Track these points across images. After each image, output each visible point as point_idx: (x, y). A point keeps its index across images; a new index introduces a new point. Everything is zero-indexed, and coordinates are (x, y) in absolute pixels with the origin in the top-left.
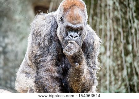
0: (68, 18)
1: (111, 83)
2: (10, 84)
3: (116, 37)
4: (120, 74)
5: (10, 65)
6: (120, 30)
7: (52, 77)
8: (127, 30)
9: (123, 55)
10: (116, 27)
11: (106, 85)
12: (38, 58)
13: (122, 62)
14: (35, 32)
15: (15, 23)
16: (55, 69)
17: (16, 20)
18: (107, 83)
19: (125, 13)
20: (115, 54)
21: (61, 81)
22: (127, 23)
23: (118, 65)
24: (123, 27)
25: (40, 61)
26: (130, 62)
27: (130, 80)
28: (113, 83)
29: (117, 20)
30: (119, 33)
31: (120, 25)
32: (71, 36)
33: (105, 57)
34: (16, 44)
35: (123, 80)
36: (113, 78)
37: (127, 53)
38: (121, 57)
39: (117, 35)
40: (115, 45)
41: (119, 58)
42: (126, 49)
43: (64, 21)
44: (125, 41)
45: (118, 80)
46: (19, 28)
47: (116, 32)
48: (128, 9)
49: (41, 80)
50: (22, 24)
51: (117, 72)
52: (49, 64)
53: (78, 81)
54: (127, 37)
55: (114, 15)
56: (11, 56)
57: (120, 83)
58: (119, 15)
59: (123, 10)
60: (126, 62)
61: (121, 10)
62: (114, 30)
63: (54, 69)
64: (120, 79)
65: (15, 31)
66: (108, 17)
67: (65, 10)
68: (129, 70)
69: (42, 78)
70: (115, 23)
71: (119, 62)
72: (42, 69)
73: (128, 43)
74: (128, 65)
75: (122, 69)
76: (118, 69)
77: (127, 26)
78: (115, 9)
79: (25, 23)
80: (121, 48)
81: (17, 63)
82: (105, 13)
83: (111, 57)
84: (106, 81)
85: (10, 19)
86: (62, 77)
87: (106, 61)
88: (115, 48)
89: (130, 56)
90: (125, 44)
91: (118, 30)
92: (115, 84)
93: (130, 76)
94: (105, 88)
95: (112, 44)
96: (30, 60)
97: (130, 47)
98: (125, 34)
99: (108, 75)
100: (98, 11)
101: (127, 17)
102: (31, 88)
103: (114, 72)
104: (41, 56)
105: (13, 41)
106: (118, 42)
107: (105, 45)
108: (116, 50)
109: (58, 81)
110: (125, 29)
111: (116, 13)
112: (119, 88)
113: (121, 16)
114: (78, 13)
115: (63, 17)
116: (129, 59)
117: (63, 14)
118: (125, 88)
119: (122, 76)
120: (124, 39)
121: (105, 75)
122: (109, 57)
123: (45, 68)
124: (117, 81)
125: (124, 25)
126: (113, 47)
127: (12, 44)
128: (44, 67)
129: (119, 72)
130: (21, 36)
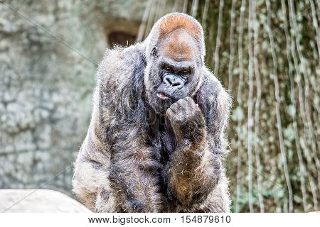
0: (167, 48)
1: (255, 177)
2: (64, 181)
3: (265, 91)
4: (272, 162)
5: (63, 144)
6: (274, 77)
7: (141, 168)
8: (287, 77)
9: (279, 126)
10: (264, 72)
11: (247, 182)
12: (112, 133)
13: (277, 138)
14: (106, 83)
15: (72, 65)
16: (146, 151)
17: (73, 58)
18: (249, 178)
19: (283, 45)
20: (263, 124)
21: (160, 175)
22: (286, 65)
23: (270, 144)
24: (278, 72)
25: (116, 138)
26: (291, 138)
27: (292, 172)
28: (260, 178)
29: (268, 58)
30: (272, 83)
31: (273, 67)
32: (168, 80)
33: (244, 128)
34: (74, 105)
35: (279, 173)
36: (260, 169)
37: (286, 122)
38: (275, 129)
39: (268, 87)
40: (263, 106)
41: (271, 132)
42: (283, 113)
43: (159, 54)
44: (282, 99)
45: (268, 172)
46: (79, 73)
47: (266, 82)
48: (288, 38)
49: (120, 174)
50: (86, 66)
51: (267, 157)
52: (134, 144)
53: (187, 176)
54: (286, 91)
55: (261, 48)
56: (65, 128)
57: (272, 178)
58: (271, 48)
59: (279, 40)
60: (284, 138)
61: (275, 40)
62: (262, 77)
63: (144, 152)
64: (273, 170)
65: (71, 80)
66: (250, 52)
67: (163, 35)
68: (291, 153)
69: (121, 171)
70: (263, 65)
71: (272, 139)
72: (122, 154)
73: (288, 102)
74: (289, 144)
75: (278, 151)
76: (270, 152)
77: (286, 70)
78: (262, 37)
79: (91, 65)
80: (276, 112)
81: (75, 140)
82: (243, 46)
83: (257, 129)
84: (246, 174)
85: (63, 57)
86: (161, 165)
87: (247, 136)
88: (264, 112)
89: (293, 128)
90: (282, 104)
91: (268, 77)
92: (264, 179)
93: (293, 164)
94: (244, 189)
95: (257, 105)
96: (99, 137)
97: (292, 110)
98: (283, 85)
99: (249, 163)
100: (231, 41)
101: (287, 52)
102: (103, 188)
103: (262, 159)
104: (118, 128)
105: (69, 98)
106: (270, 100)
107: (245, 105)
108: (265, 116)
109: (154, 175)
110: (282, 76)
111: (265, 45)
112: (272, 187)
113: (275, 50)
114: (186, 41)
115: (157, 48)
116: (290, 132)
117: (158, 42)
118: (282, 188)
119: (277, 165)
120: (280, 95)
121: (244, 164)
122: (253, 129)
123: (127, 151)
124: (266, 176)
125: (281, 68)
126: (260, 109)
127: (67, 104)
128: (124, 149)
129: (271, 158)
130: (83, 90)
